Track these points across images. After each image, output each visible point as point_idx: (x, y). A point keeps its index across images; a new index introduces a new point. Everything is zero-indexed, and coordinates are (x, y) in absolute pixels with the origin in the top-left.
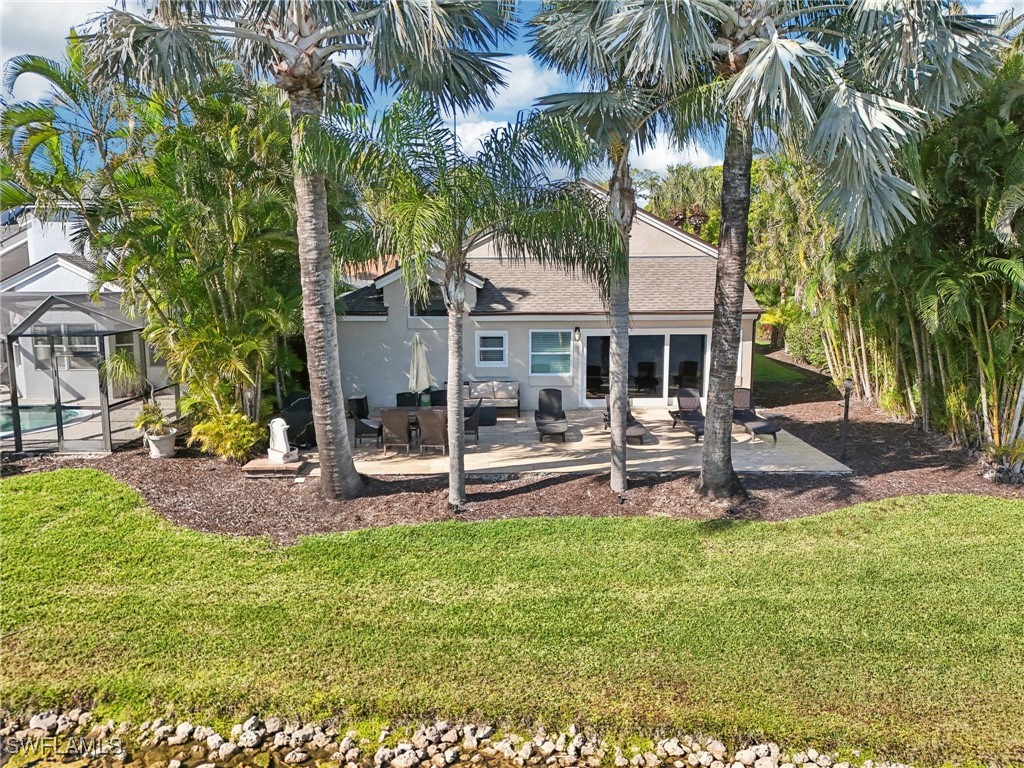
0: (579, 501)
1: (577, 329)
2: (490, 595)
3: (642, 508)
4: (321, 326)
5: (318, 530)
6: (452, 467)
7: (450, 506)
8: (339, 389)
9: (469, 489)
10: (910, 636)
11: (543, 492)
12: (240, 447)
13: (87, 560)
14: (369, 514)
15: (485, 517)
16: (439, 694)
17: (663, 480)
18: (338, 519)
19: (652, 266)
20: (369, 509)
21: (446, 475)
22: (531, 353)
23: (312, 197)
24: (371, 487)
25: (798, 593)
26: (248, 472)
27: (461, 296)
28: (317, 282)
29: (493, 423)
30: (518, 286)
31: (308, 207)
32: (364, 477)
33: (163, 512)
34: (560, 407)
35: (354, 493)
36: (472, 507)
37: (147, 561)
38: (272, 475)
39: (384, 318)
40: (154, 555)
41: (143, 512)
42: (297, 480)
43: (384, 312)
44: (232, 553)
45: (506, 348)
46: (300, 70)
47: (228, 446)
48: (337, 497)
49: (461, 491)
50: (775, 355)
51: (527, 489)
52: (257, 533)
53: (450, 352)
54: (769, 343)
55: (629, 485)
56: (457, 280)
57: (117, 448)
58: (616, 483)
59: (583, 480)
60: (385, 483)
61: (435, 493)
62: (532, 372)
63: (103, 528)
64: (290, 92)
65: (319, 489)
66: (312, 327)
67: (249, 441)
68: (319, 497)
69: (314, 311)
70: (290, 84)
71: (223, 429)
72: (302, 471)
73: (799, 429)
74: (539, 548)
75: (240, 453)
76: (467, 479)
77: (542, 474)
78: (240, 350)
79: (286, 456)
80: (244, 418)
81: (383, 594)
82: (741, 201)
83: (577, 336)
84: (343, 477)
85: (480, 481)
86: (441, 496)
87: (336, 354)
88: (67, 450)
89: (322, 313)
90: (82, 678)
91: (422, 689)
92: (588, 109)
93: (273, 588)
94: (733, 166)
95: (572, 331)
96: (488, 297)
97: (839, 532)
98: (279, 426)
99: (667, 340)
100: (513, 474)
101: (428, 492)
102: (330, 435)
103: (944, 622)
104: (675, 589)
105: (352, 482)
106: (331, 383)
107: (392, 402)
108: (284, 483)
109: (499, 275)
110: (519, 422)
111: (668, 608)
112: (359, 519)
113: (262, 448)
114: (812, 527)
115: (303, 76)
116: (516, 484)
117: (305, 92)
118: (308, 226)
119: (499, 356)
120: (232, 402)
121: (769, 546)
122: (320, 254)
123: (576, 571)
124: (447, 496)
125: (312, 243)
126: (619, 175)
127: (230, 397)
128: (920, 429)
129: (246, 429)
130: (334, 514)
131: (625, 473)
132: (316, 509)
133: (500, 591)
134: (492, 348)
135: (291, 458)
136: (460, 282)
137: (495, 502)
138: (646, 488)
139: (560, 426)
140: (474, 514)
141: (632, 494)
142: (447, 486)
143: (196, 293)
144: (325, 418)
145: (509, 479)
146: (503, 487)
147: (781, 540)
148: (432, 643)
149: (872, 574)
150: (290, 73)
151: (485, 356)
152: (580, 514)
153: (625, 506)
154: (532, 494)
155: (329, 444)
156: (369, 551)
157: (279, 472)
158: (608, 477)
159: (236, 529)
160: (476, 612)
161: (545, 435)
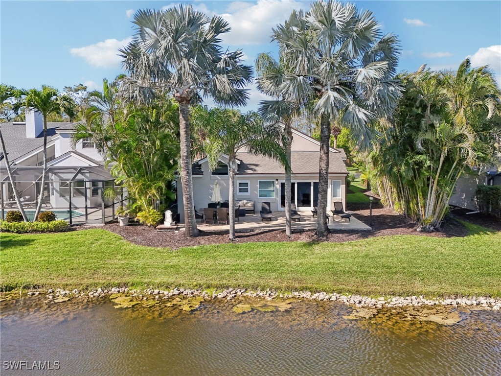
0: (274, 238)
1: (277, 180)
2: (244, 262)
3: (296, 239)
4: (187, 177)
5: (186, 246)
6: (231, 228)
7: (230, 239)
8: (192, 199)
9: (236, 234)
10: (372, 270)
11: (262, 235)
12: (154, 221)
13: (111, 254)
14: (202, 242)
15: (242, 242)
16: (230, 282)
17: (305, 231)
18: (192, 243)
19: (307, 155)
20: (202, 240)
21: (228, 230)
22: (259, 189)
23: (186, 135)
24: (202, 233)
25: (342, 260)
26: (158, 229)
27: (234, 167)
28: (187, 163)
29: (244, 216)
30: (254, 163)
31: (185, 138)
32: (199, 230)
33: (131, 241)
34: (270, 209)
35: (197, 235)
36: (237, 239)
37: (130, 254)
38: (166, 230)
39: (201, 176)
40: (132, 253)
41: (125, 241)
42: (175, 232)
43: (202, 173)
44: (159, 252)
45: (249, 187)
46: (183, 96)
47: (150, 220)
48: (191, 236)
49: (234, 235)
50: (367, 193)
51: (257, 234)
52: (165, 246)
53: (230, 186)
54: (366, 188)
55: (292, 233)
56: (233, 161)
57: (106, 223)
58: (288, 232)
59: (276, 232)
60: (207, 232)
61: (224, 236)
62: (260, 197)
63: (113, 246)
64: (180, 102)
65: (184, 234)
66: (185, 178)
67: (158, 219)
68: (184, 237)
69: (185, 172)
70: (180, 100)
71: (147, 215)
72: (177, 229)
73: (360, 218)
74: (260, 250)
75: (155, 223)
76: (235, 231)
77: (262, 230)
78: (155, 186)
79: (171, 224)
80: (155, 210)
81: (210, 262)
82: (326, 136)
83: (277, 183)
84: (193, 229)
85: (240, 232)
86: (227, 236)
87: (192, 186)
88: (89, 223)
89: (188, 173)
90: (124, 280)
91: (225, 282)
92: (276, 106)
93: (174, 261)
94: (324, 125)
95: (275, 181)
96: (242, 168)
97: (360, 245)
98: (168, 213)
99: (312, 184)
100: (252, 230)
101: (222, 235)
102: (189, 214)
103: (384, 266)
104: (303, 260)
105: (196, 231)
106: (190, 196)
107: (207, 207)
108: (171, 233)
109: (246, 159)
110: (254, 215)
111: (300, 264)
112: (199, 243)
113: (162, 222)
114: (351, 244)
115: (184, 98)
116: (253, 233)
117: (184, 102)
118: (184, 145)
119: (246, 190)
120: (151, 205)
121: (336, 249)
122: (188, 153)
123: (272, 256)
124: (229, 236)
125: (185, 150)
126: (287, 127)
127: (150, 203)
128: (405, 217)
129: (157, 214)
130: (190, 242)
131: (291, 229)
132: (184, 240)
133: (247, 261)
134: (243, 188)
135: (173, 225)
136: (234, 162)
137: (245, 238)
138: (299, 234)
139: (269, 216)
140: (238, 241)
141: (293, 235)
142: (229, 233)
143: (138, 166)
144: (188, 208)
145: (250, 231)
146: (248, 234)
147: (340, 247)
148: (227, 273)
149: (367, 256)
150: (180, 97)
151: (240, 191)
152: (275, 241)
153: (290, 239)
154: (259, 236)
155: (189, 217)
156: (204, 251)
157: (169, 229)
158: (285, 231)
159: (158, 246)
160: (240, 266)
161: (264, 219)
